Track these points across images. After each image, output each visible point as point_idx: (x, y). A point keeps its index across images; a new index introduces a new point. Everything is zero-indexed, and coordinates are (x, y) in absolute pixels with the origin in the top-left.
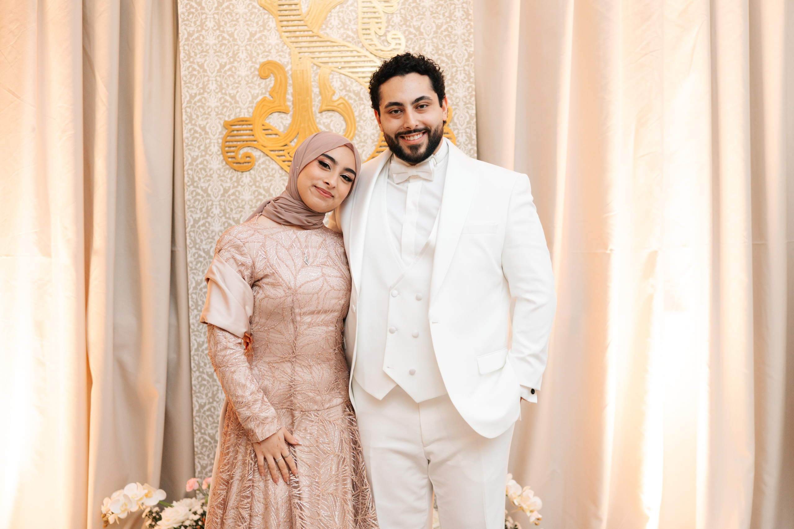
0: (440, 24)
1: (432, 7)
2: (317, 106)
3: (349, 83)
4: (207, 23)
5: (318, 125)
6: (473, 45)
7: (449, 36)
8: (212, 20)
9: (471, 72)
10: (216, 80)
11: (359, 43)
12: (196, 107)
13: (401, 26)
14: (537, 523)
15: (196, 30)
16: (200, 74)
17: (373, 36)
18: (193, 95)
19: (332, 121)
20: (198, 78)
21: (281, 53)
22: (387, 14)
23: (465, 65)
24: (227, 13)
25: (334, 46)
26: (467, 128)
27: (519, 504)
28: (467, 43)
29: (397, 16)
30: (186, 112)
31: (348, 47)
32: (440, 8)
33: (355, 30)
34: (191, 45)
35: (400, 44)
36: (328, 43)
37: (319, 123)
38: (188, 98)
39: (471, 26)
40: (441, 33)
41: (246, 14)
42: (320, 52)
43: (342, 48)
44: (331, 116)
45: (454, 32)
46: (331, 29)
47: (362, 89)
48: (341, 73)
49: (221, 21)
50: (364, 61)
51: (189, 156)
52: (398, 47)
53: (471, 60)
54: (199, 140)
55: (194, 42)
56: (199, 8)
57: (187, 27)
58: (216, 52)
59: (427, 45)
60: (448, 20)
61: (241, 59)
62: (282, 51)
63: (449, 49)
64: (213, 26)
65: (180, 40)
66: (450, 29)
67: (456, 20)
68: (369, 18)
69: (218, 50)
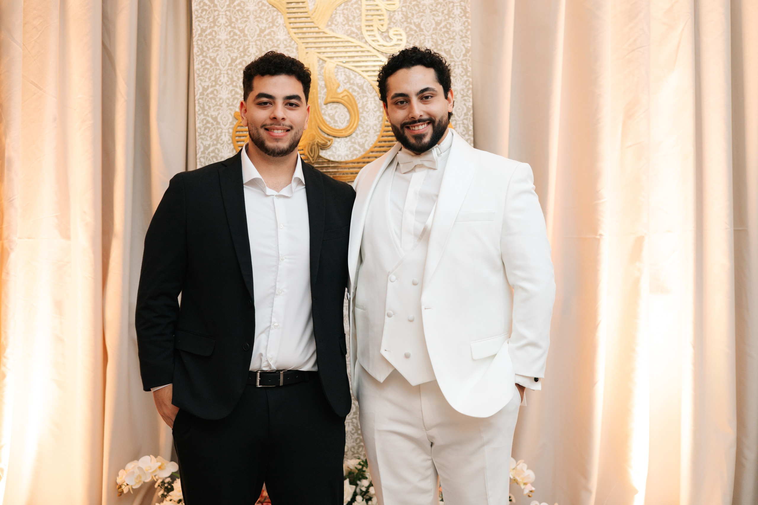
0: (439, 21)
1: (432, 5)
2: (323, 98)
3: (352, 76)
4: (219, 20)
5: (323, 116)
6: (470, 41)
7: (447, 32)
8: (224, 16)
9: (468, 66)
10: (227, 74)
11: (362, 39)
12: (208, 98)
13: (403, 23)
14: (530, 495)
15: (209, 26)
16: (212, 68)
17: (376, 33)
18: (206, 87)
19: (336, 112)
20: (211, 72)
21: (289, 48)
22: (389, 12)
23: (463, 60)
24: (238, 10)
25: (339, 42)
26: (464, 119)
27: (514, 477)
28: (465, 39)
29: (398, 14)
30: (199, 103)
31: (352, 42)
32: (439, 6)
33: (358, 26)
34: (204, 40)
35: (401, 40)
36: (333, 39)
37: (325, 114)
38: (201, 90)
39: (468, 23)
40: (440, 30)
41: (256, 11)
42: (326, 47)
43: (347, 44)
44: (336, 108)
45: (452, 29)
46: (336, 25)
47: (365, 82)
48: (345, 67)
49: (232, 17)
50: (367, 56)
51: (201, 145)
52: (399, 42)
53: (468, 55)
54: (211, 129)
55: (207, 38)
56: (212, 5)
57: (200, 24)
58: (227, 47)
59: (427, 41)
60: (447, 17)
61: (251, 54)
62: (290, 46)
63: (447, 44)
64: (225, 23)
65: (194, 35)
66: (448, 26)
67: (454, 18)
68: (372, 15)
69: (229, 45)
